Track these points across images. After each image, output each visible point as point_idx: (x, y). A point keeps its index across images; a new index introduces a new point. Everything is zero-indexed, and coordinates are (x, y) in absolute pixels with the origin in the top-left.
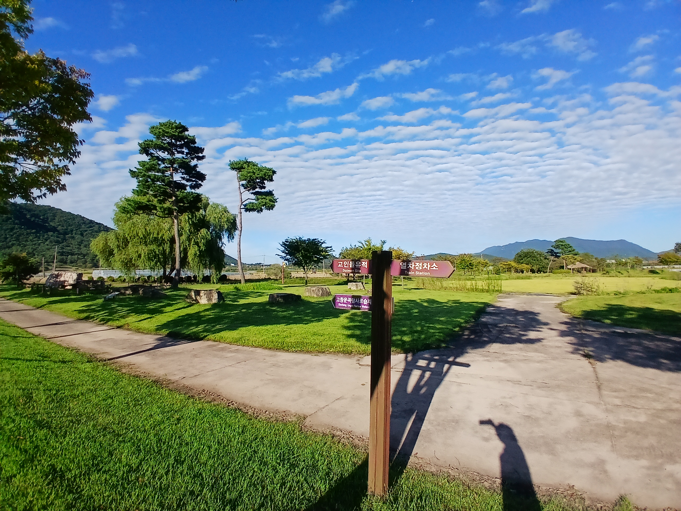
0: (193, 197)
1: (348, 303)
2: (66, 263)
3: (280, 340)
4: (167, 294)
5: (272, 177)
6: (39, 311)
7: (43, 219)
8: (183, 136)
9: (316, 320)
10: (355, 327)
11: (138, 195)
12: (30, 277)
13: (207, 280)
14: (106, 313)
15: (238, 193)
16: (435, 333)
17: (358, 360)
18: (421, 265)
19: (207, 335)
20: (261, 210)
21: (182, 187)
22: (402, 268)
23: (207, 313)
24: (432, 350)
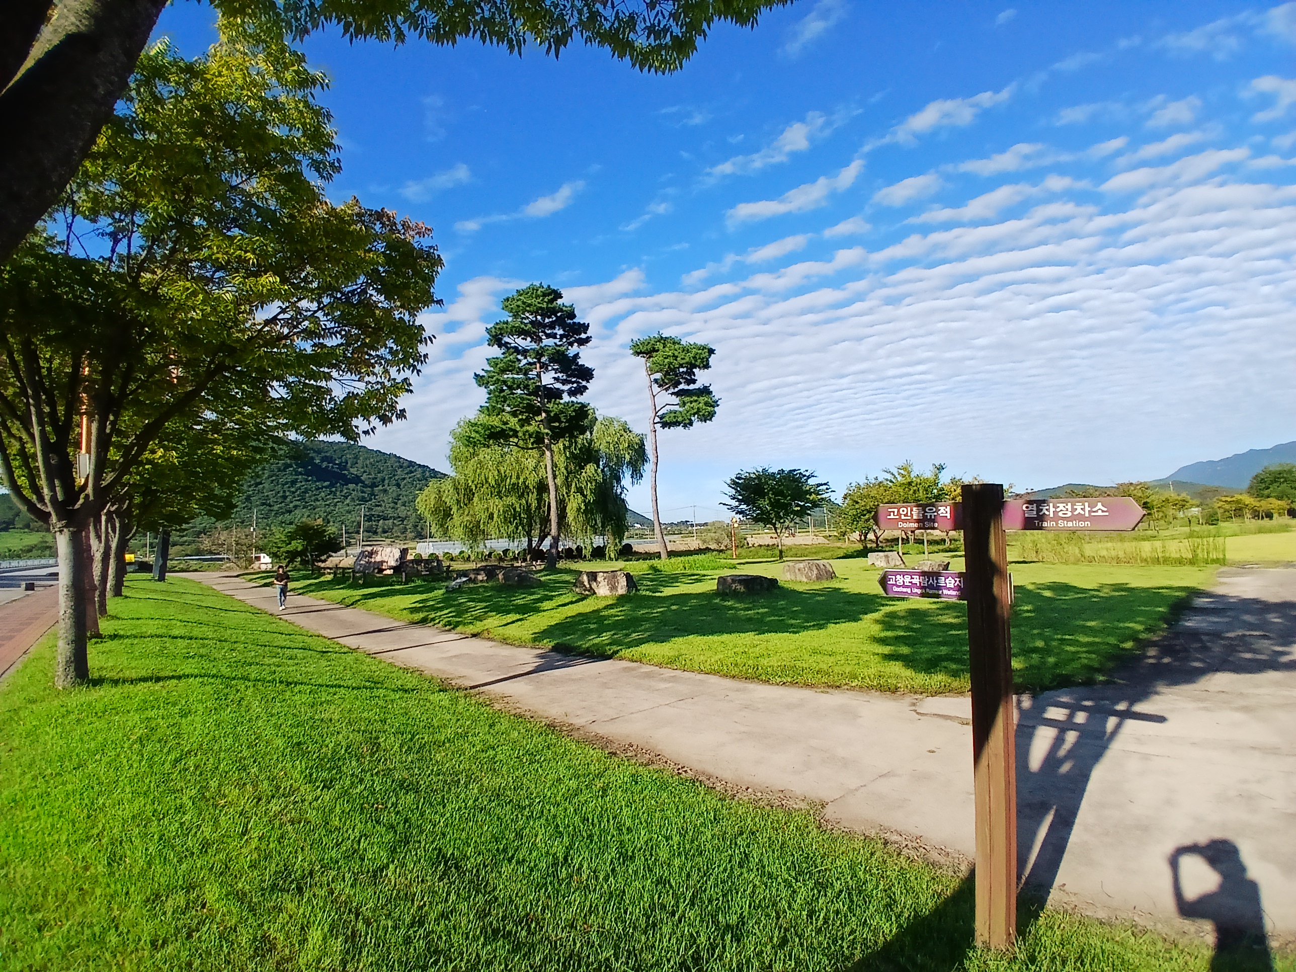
0: (575, 410)
1: (913, 585)
2: (375, 533)
3: (751, 662)
4: (543, 579)
5: (707, 360)
6: (349, 610)
7: (339, 464)
8: (554, 308)
9: (814, 625)
10: (897, 640)
11: (489, 415)
12: (328, 557)
13: (599, 553)
14: (450, 612)
15: (648, 394)
16: (1078, 652)
17: (914, 704)
18: (1069, 506)
19: (617, 652)
20: (691, 424)
21: (555, 394)
22: (1026, 515)
23: (612, 611)
24: (1074, 688)
